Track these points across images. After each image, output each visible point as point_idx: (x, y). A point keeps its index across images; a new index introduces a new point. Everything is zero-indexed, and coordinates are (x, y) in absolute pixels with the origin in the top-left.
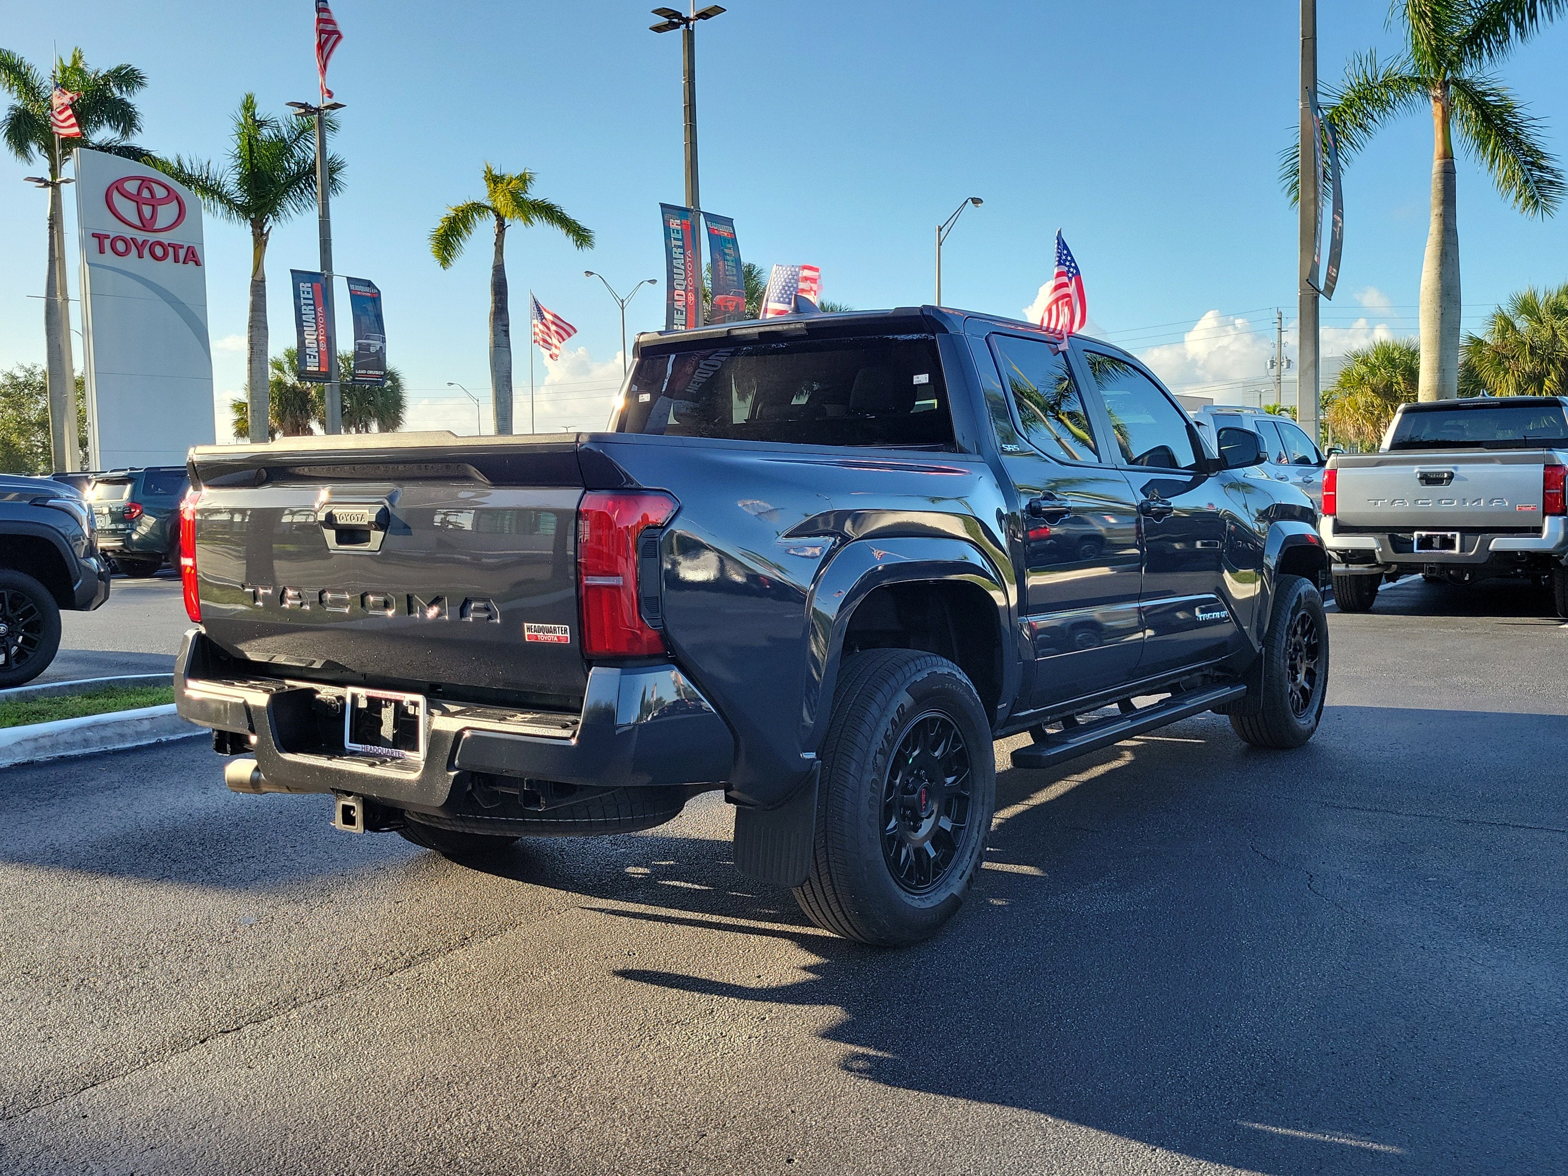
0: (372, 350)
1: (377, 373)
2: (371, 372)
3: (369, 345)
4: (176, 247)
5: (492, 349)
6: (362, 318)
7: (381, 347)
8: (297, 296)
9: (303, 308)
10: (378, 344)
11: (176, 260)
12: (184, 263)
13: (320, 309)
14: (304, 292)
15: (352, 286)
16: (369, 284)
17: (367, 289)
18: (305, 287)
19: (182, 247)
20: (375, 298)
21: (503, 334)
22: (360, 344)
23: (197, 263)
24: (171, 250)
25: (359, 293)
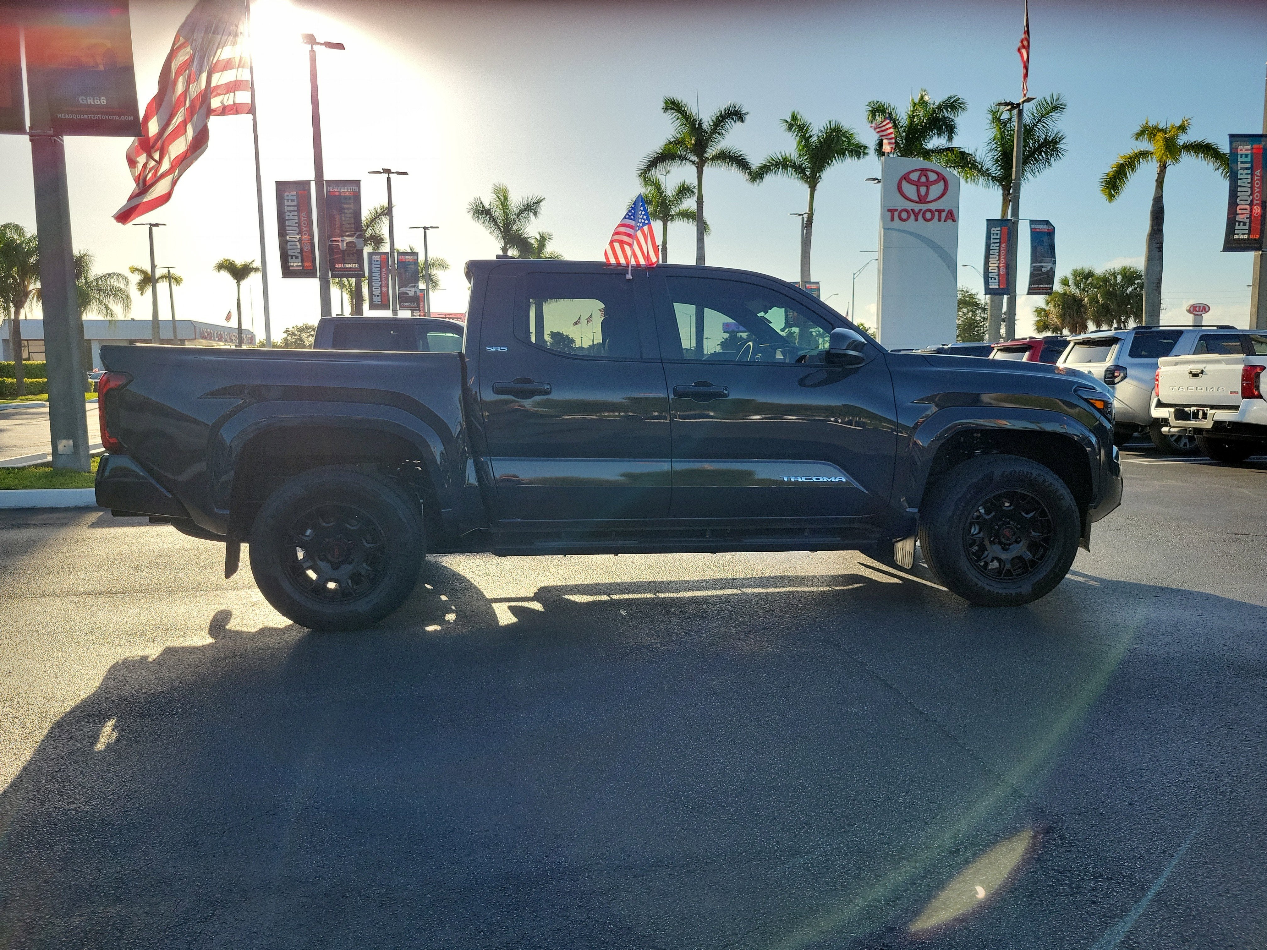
0: (1044, 270)
1: (1047, 286)
2: (1042, 286)
3: (1042, 267)
4: (940, 211)
5: (1146, 262)
6: (1038, 249)
7: (1052, 268)
8: (988, 237)
9: (991, 245)
10: (1049, 266)
11: (940, 220)
12: (945, 221)
13: (1003, 245)
14: (993, 234)
15: (1033, 226)
16: (1047, 223)
17: (1045, 227)
18: (996, 230)
19: (944, 211)
20: (1051, 233)
21: (1156, 250)
22: (1034, 267)
23: (954, 220)
24: (936, 214)
25: (1038, 230)
